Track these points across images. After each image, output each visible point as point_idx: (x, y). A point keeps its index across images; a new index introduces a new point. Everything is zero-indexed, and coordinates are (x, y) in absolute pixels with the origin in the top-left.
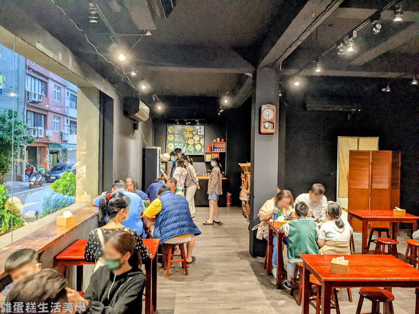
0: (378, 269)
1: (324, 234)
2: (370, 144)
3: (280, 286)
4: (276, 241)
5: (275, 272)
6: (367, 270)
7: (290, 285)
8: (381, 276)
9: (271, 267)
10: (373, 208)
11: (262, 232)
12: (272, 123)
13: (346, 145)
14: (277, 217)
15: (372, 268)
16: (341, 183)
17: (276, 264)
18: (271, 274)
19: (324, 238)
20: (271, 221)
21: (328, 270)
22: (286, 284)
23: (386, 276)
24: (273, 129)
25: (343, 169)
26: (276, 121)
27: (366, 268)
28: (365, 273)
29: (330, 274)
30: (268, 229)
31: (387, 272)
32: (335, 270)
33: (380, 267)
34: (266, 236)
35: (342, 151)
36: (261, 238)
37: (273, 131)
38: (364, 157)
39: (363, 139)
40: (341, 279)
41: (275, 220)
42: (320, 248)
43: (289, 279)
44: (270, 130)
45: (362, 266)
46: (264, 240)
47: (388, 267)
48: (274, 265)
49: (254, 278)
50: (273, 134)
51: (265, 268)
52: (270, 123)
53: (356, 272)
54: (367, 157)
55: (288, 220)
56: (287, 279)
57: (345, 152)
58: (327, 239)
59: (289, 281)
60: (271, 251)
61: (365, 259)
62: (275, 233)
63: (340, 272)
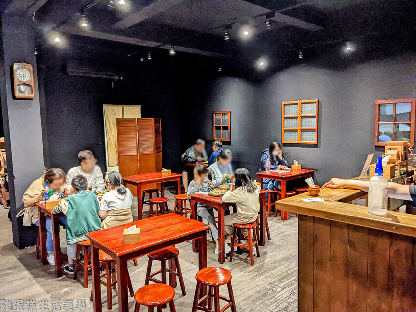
0: (165, 229)
1: (106, 204)
2: (133, 112)
3: (59, 273)
4: (50, 224)
5: (52, 259)
6: (157, 232)
7: (72, 269)
8: (170, 235)
9: (45, 255)
10: (142, 173)
11: (30, 218)
12: (29, 85)
13: (112, 113)
14: (49, 196)
15: (160, 230)
16: (109, 152)
17: (52, 250)
18: (46, 263)
19: (106, 208)
20: (41, 202)
21: (120, 243)
22: (67, 268)
23: (174, 234)
24: (32, 93)
25: (111, 138)
26: (34, 84)
27: (156, 231)
28: (156, 236)
29: (124, 246)
30: (37, 212)
31: (174, 230)
32: (129, 241)
33: (167, 226)
34: (36, 220)
35: (108, 120)
36: (30, 225)
37: (32, 96)
38: (130, 125)
39: (128, 107)
40: (136, 248)
41: (48, 201)
42: (102, 220)
43: (70, 262)
44: (27, 95)
45: (151, 230)
46: (33, 226)
47: (173, 224)
48: (49, 252)
49: (26, 273)
50: (31, 99)
51: (38, 258)
52: (27, 87)
53: (148, 237)
54: (134, 125)
55: (62, 198)
56: (67, 263)
57: (112, 120)
58: (109, 209)
59: (69, 265)
60: (45, 236)
61: (151, 222)
62: (48, 216)
63: (133, 242)
